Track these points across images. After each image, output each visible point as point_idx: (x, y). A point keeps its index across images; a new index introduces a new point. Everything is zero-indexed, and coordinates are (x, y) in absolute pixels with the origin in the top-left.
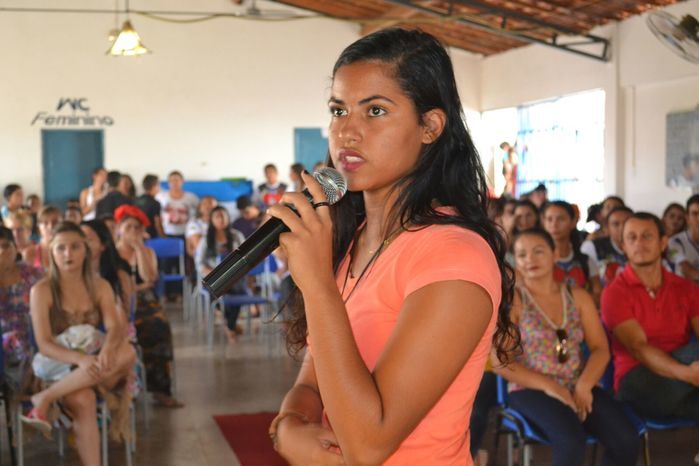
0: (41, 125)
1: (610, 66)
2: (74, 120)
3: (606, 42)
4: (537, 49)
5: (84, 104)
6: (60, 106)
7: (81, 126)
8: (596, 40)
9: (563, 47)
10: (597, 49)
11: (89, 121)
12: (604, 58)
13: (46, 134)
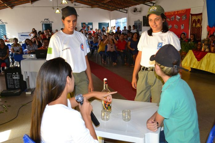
0: (42, 23)
1: (127, 14)
2: (47, 22)
3: (127, 10)
4: (115, 11)
5: (48, 20)
6: (45, 20)
7: (48, 23)
8: (126, 10)
9: (121, 11)
10: (126, 11)
12: (126, 13)
13: (42, 24)
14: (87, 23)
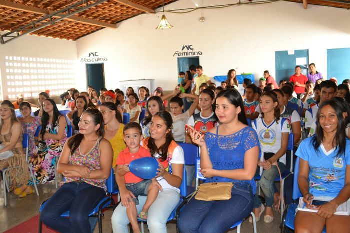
0: (176, 56)
2: (188, 54)
5: (191, 47)
6: (183, 49)
7: (191, 56)
11: (193, 54)
13: (179, 59)
14: (291, 53)
